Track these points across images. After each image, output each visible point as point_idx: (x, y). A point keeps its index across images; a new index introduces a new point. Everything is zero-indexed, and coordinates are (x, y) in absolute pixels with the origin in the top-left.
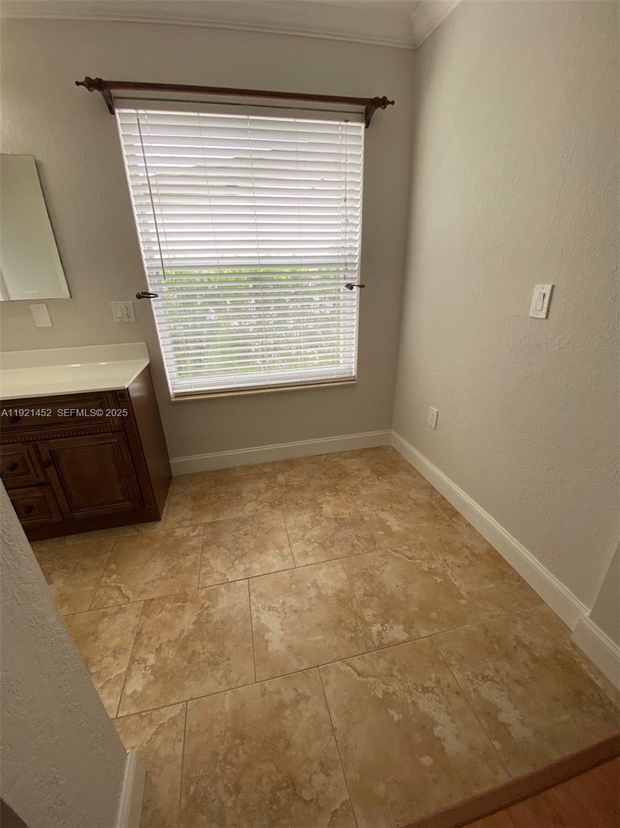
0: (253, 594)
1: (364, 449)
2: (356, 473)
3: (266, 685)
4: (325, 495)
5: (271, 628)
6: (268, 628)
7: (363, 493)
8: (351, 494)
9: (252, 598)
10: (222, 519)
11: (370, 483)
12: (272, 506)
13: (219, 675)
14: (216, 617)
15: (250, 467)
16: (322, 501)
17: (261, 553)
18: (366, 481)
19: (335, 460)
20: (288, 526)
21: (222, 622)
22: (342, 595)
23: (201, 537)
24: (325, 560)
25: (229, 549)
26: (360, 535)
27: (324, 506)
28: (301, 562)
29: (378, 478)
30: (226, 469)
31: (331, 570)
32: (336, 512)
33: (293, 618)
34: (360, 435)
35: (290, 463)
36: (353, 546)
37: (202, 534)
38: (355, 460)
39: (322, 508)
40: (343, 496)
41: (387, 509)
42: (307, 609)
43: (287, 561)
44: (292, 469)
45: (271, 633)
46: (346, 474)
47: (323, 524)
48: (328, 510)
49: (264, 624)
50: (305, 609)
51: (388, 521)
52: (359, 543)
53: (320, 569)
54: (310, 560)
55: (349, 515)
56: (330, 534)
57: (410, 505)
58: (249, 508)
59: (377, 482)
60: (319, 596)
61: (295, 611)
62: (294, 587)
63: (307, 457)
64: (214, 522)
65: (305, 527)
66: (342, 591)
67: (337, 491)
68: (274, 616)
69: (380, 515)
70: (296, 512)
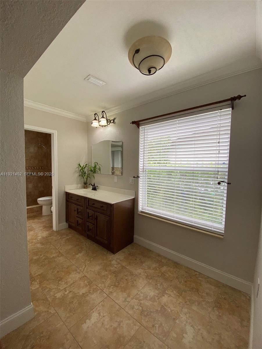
0: (102, 303)
1: (227, 285)
2: (204, 294)
3: (69, 334)
4: (173, 291)
5: (91, 319)
6: (91, 318)
7: (193, 308)
8: (186, 302)
9: (101, 303)
10: (127, 268)
11: (205, 306)
12: (147, 277)
13: (68, 315)
14: (88, 298)
15: (159, 255)
16: (167, 293)
17: (122, 291)
18: (203, 303)
19: (200, 279)
20: (142, 290)
21: (87, 301)
22: (122, 339)
23: (115, 269)
24: (135, 317)
25: (116, 280)
26: (163, 325)
27: (165, 296)
28: (127, 309)
29: (213, 308)
30: (151, 250)
31: (132, 325)
32: (167, 304)
33: (99, 325)
34: (233, 277)
35: (176, 265)
36: (153, 326)
37: (117, 268)
38: (213, 287)
39: (164, 296)
40: (180, 300)
41: (196, 327)
42: (106, 328)
43: (124, 303)
44: (174, 268)
45: (89, 321)
46: (198, 290)
47: (155, 303)
48: (165, 299)
49: (92, 316)
50: (106, 327)
51: (186, 333)
52: (157, 328)
53: (129, 320)
54: (131, 312)
55: (172, 311)
56: (151, 310)
57: (213, 339)
58: (140, 271)
59: (210, 309)
60: (115, 329)
61: (103, 324)
62: (114, 315)
63: (188, 267)
64: (124, 267)
65: (146, 297)
66: (124, 337)
67: (181, 295)
68: (97, 317)
69: (187, 327)
70: (152, 288)
